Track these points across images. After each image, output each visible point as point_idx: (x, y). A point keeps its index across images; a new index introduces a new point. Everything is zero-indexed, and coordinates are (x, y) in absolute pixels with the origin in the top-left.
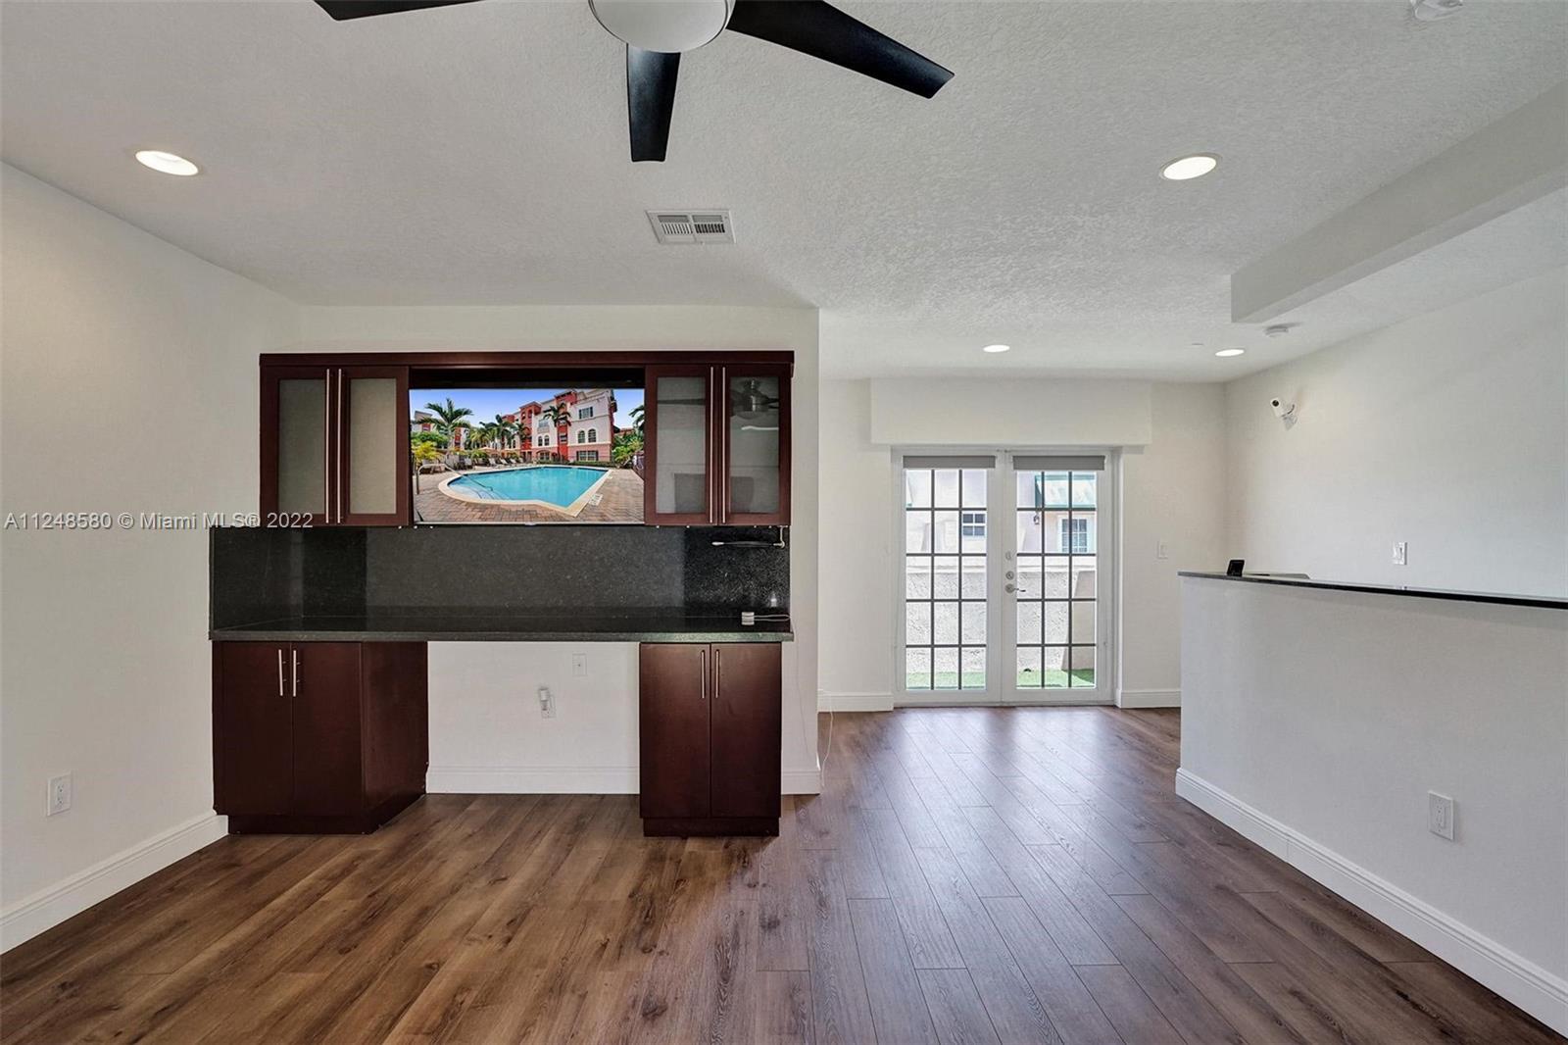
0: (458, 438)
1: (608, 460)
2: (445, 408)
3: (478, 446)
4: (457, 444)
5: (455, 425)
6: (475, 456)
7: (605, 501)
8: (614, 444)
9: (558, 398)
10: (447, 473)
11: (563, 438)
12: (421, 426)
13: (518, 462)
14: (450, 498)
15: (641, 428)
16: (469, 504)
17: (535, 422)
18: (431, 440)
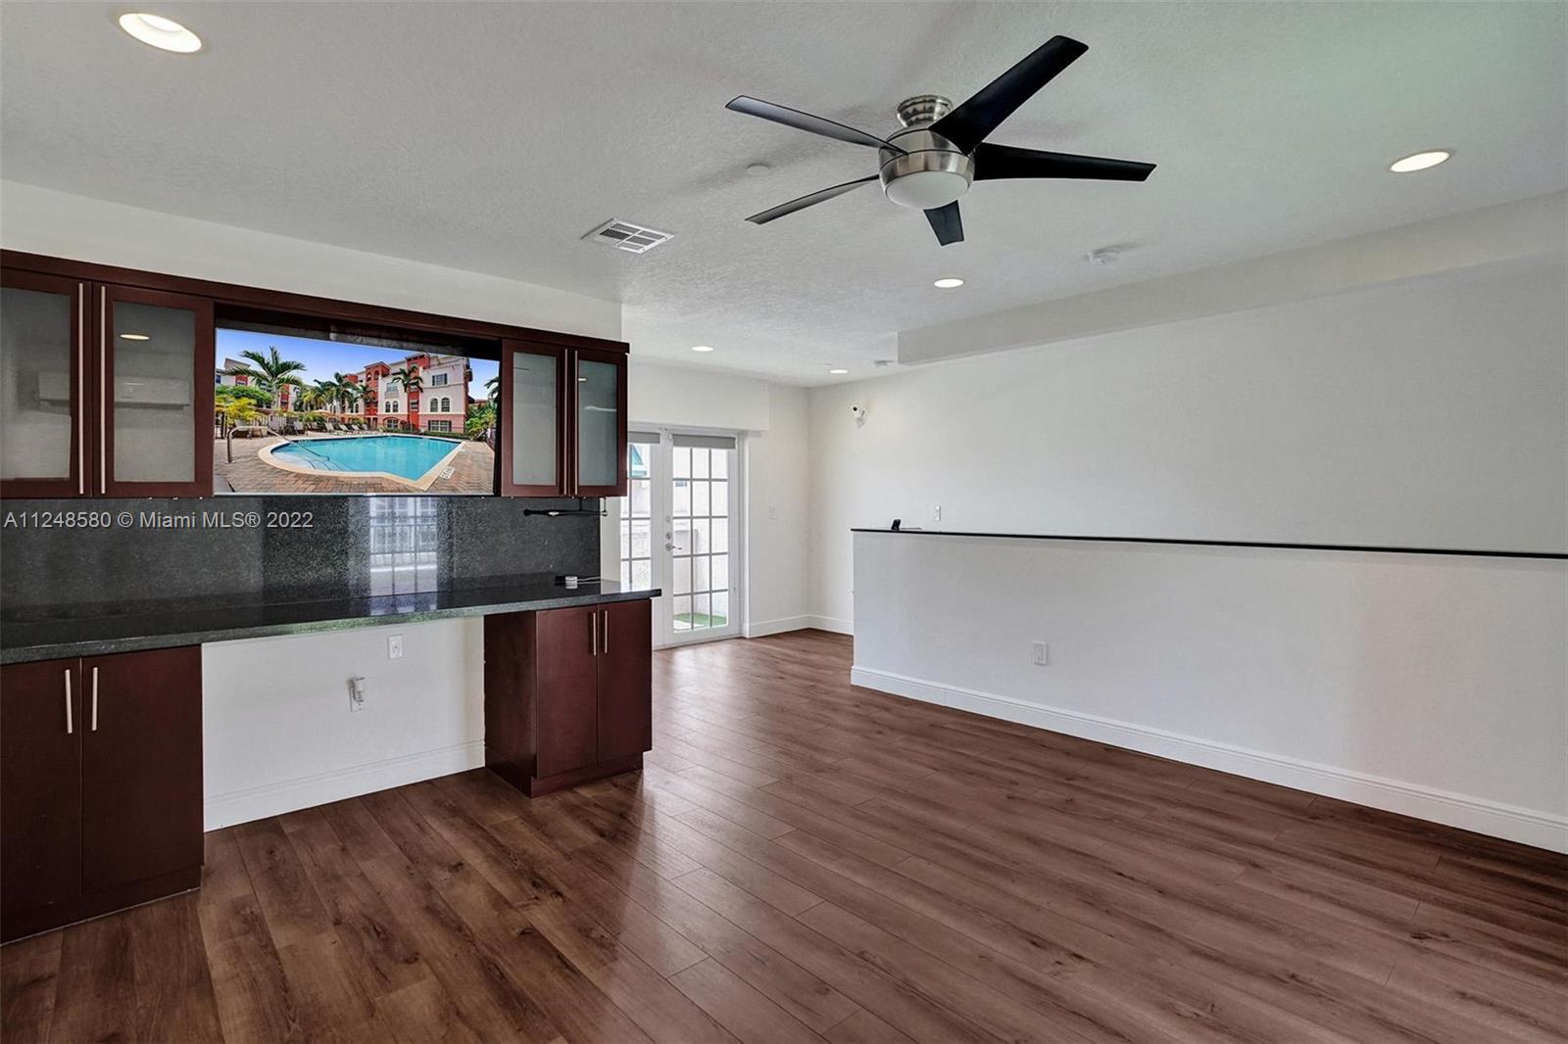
1: (462, 431)
2: (268, 358)
3: (312, 408)
4: (284, 404)
5: (282, 381)
6: (308, 420)
9: (409, 360)
10: (270, 438)
11: (413, 405)
12: (235, 377)
13: (361, 428)
14: (274, 468)
16: (298, 476)
17: (383, 385)
18: (250, 397)
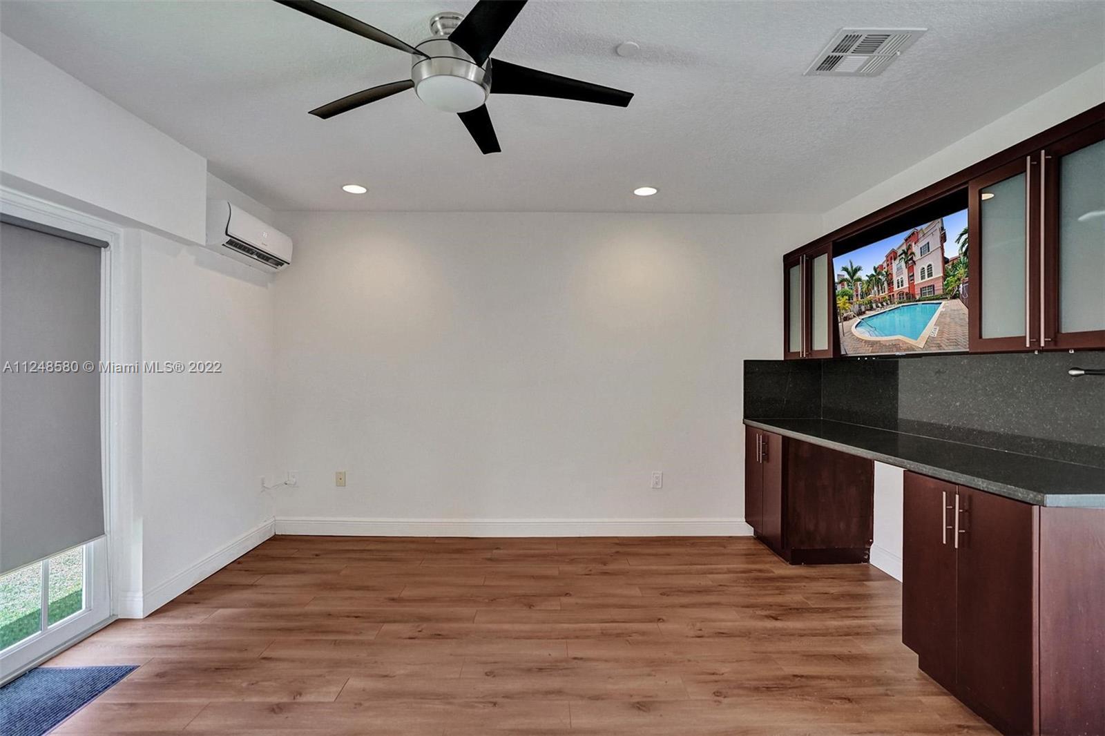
0: (857, 291)
7: (941, 332)
8: (946, 276)
11: (911, 278)
15: (965, 254)
17: (895, 264)
